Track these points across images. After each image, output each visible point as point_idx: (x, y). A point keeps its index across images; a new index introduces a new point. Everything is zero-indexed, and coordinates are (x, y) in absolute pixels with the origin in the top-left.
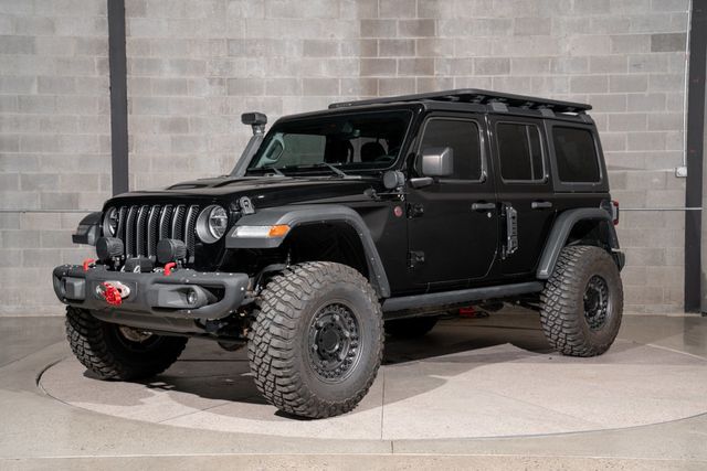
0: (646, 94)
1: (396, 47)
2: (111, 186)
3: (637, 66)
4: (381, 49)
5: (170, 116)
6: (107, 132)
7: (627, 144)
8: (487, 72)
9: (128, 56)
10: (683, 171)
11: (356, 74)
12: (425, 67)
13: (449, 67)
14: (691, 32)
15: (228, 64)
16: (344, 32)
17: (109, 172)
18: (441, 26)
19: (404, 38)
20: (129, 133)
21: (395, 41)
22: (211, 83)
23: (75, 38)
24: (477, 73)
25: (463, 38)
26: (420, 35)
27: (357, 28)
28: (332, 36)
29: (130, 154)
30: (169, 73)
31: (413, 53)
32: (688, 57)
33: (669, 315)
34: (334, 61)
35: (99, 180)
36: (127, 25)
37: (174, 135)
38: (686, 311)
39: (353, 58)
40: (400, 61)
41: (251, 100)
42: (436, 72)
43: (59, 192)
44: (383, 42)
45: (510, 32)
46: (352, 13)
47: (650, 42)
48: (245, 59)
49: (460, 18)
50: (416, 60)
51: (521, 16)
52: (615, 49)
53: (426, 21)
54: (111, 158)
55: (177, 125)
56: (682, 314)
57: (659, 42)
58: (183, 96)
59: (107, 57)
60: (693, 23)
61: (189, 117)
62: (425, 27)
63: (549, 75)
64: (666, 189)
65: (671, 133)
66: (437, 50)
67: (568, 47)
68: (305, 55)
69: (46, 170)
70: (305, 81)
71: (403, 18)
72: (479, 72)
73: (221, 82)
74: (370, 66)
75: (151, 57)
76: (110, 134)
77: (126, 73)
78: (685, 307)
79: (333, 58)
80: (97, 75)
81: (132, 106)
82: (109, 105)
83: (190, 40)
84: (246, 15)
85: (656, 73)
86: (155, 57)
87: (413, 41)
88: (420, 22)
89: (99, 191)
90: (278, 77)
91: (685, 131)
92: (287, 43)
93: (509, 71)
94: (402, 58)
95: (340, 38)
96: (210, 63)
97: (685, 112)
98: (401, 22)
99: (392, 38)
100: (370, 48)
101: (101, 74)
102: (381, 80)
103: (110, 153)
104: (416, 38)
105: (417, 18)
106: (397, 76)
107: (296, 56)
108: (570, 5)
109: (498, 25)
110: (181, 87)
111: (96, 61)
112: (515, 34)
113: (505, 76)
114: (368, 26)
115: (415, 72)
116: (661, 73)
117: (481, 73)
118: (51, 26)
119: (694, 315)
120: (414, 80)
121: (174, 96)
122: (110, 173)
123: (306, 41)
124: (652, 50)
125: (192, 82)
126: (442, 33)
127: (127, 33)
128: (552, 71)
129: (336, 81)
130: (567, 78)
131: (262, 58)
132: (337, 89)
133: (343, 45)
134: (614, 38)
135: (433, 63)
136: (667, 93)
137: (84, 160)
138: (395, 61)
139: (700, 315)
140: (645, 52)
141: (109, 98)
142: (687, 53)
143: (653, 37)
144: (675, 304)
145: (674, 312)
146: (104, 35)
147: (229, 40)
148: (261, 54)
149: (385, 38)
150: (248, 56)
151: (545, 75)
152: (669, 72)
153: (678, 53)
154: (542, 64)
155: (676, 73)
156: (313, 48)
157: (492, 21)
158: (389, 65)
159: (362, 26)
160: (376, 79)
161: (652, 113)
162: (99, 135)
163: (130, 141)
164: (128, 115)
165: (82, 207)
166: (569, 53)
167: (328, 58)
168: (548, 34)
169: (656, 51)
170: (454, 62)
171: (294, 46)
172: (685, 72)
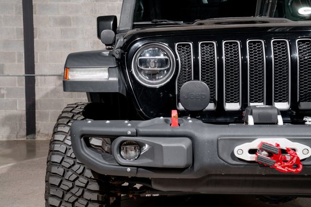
2: (24, 60)
5: (60, 16)
6: (21, 26)
17: (22, 51)
20: (34, 27)
29: (35, 39)
35: (16, 56)
37: (62, 27)
41: (110, 5)
54: (23, 42)
55: (64, 21)
58: (68, 3)
61: (71, 16)
76: (22, 27)
81: (36, 9)
82: (22, 9)
89: (16, 63)
103: (22, 39)
137: (7, 43)
141: (21, 4)
162: (15, 27)
163: (35, 31)
164: (34, 15)
165: (6, 73)
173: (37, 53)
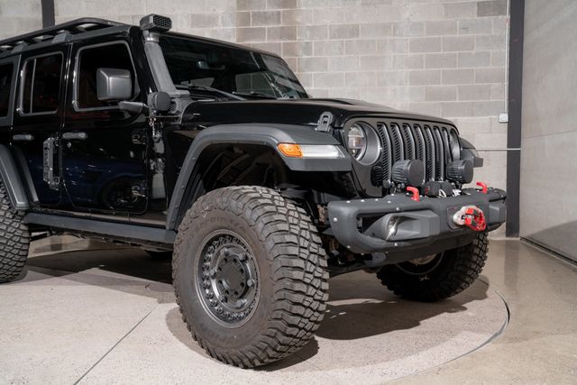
0: (473, 52)
1: (265, 18)
3: (465, 29)
4: (254, 20)
7: (457, 95)
8: (340, 37)
10: (504, 117)
12: (290, 33)
13: (308, 33)
16: (223, 7)
19: (271, 10)
21: (265, 13)
23: (17, 18)
24: (331, 38)
25: (320, 9)
26: (284, 7)
27: (234, 3)
28: (214, 10)
31: (279, 22)
32: (509, 20)
33: (493, 239)
34: (216, 31)
36: (55, 7)
38: (507, 236)
39: (231, 27)
40: (269, 29)
42: (298, 38)
44: (255, 14)
45: (359, 3)
47: (476, 8)
50: (282, 28)
52: (446, 15)
56: (504, 238)
57: (484, 8)
63: (392, 38)
64: (490, 133)
65: (496, 85)
66: (298, 20)
67: (407, 14)
68: (192, 27)
72: (333, 36)
74: (244, 34)
78: (507, 232)
79: (215, 28)
85: (480, 35)
87: (279, 13)
91: (506, 83)
92: (179, 18)
93: (358, 35)
94: (271, 26)
95: (220, 11)
97: (506, 67)
99: (261, 11)
100: (244, 19)
104: (281, 10)
106: (266, 41)
107: (186, 27)
112: (363, 4)
113: (355, 39)
114: (243, 1)
115: (281, 38)
116: (486, 35)
117: (335, 38)
119: (514, 239)
120: (280, 44)
123: (193, 16)
124: (479, 15)
126: (303, 5)
127: (56, 13)
128: (394, 35)
130: (407, 40)
133: (222, 18)
134: (446, 6)
135: (295, 30)
136: (491, 51)
138: (264, 29)
139: (518, 239)
140: (472, 17)
142: (508, 17)
143: (479, 4)
144: (498, 230)
145: (497, 236)
146: (39, 16)
149: (256, 11)
151: (389, 38)
152: (493, 33)
153: (500, 17)
154: (385, 28)
155: (498, 34)
156: (199, 21)
158: (259, 33)
159: (238, 2)
161: (479, 68)
166: (408, 19)
167: (211, 29)
168: (391, 4)
169: (482, 16)
170: (312, 29)
171: (184, 20)
172: (507, 32)
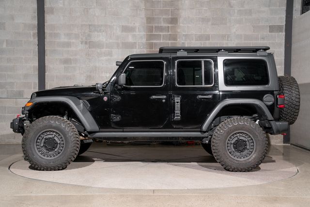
1: (161, 29)
2: (38, 87)
3: (263, 38)
4: (155, 30)
5: (64, 57)
6: (36, 64)
8: (200, 40)
9: (46, 31)
11: (144, 41)
12: (174, 37)
13: (184, 38)
14: (286, 25)
15: (89, 36)
16: (139, 22)
18: (181, 20)
19: (164, 25)
20: (46, 65)
21: (161, 26)
22: (81, 43)
23: (23, 23)
24: (196, 41)
25: (190, 25)
26: (172, 24)
27: (145, 21)
28: (134, 24)
29: (46, 73)
30: (63, 39)
31: (169, 32)
32: (284, 35)
33: (277, 144)
34: (135, 34)
35: (33, 85)
36: (45, 18)
37: (65, 65)
38: (284, 143)
39: (143, 33)
40: (163, 35)
41: (99, 51)
42: (178, 40)
43: (15, 90)
44: (156, 27)
45: (210, 23)
46: (143, 14)
47: (269, 28)
48: (96, 33)
49: (189, 17)
50: (170, 34)
51: (215, 17)
52: (254, 31)
53: (174, 18)
54: (37, 75)
55: (67, 61)
56: (282, 144)
57: (272, 29)
58: (69, 49)
59: (37, 31)
60: (286, 21)
61: (72, 58)
62: (174, 21)
63: (226, 42)
65: (278, 67)
66: (179, 31)
67: (234, 30)
68: (122, 32)
69: (9, 80)
70: (123, 43)
71: (164, 17)
72: (197, 40)
73: (86, 43)
74: (150, 37)
75: (56, 32)
77: (45, 39)
78: (284, 141)
79: (134, 33)
80: (32, 39)
81: (47, 53)
82: (37, 53)
83: (73, 25)
84: (97, 15)
85: (271, 42)
86: (57, 32)
87: (169, 26)
88: (172, 18)
89: (32, 90)
90: (111, 41)
91: (283, 66)
92: (115, 27)
93: (209, 39)
94: (164, 33)
95: (137, 25)
96: (82, 35)
97: (283, 58)
98: (163, 18)
99: (160, 25)
100: (150, 29)
101: (34, 39)
102: (155, 43)
103: (37, 73)
104: (170, 25)
105: (170, 17)
106: (162, 41)
107: (118, 32)
108: (235, 12)
109: (204, 20)
110: (68, 45)
111: (32, 33)
112: (212, 24)
113: (207, 42)
114: (150, 20)
115: (170, 40)
116: (273, 42)
118: (12, 18)
119: (287, 145)
120: (169, 43)
121: (65, 49)
122: (37, 81)
123: (123, 26)
124: (270, 32)
125: (73, 43)
126: (181, 23)
127: (45, 21)
128: (228, 40)
129: (135, 43)
130: (234, 43)
131: (104, 33)
132: (136, 47)
133: (138, 28)
134: (254, 27)
135: (177, 36)
136: (276, 50)
137: (26, 76)
138: (161, 35)
139: (290, 145)
140: (266, 32)
141: (37, 49)
142: (284, 33)
143: (270, 26)
144: (279, 140)
145: (279, 143)
146: (36, 22)
147: (89, 25)
148: (103, 31)
149: (157, 25)
150: (98, 32)
152: (277, 41)
153: (280, 33)
154: (223, 37)
155: (279, 42)
156: (125, 29)
157: (202, 18)
158: (158, 37)
159: (147, 20)
160: (153, 43)
162: (32, 65)
163: (46, 68)
164: (46, 57)
165: (25, 97)
166: (235, 32)
167: (132, 33)
168: (226, 24)
169: (271, 32)
170: (186, 36)
171: (118, 28)
172: (284, 41)
173: (47, 83)
